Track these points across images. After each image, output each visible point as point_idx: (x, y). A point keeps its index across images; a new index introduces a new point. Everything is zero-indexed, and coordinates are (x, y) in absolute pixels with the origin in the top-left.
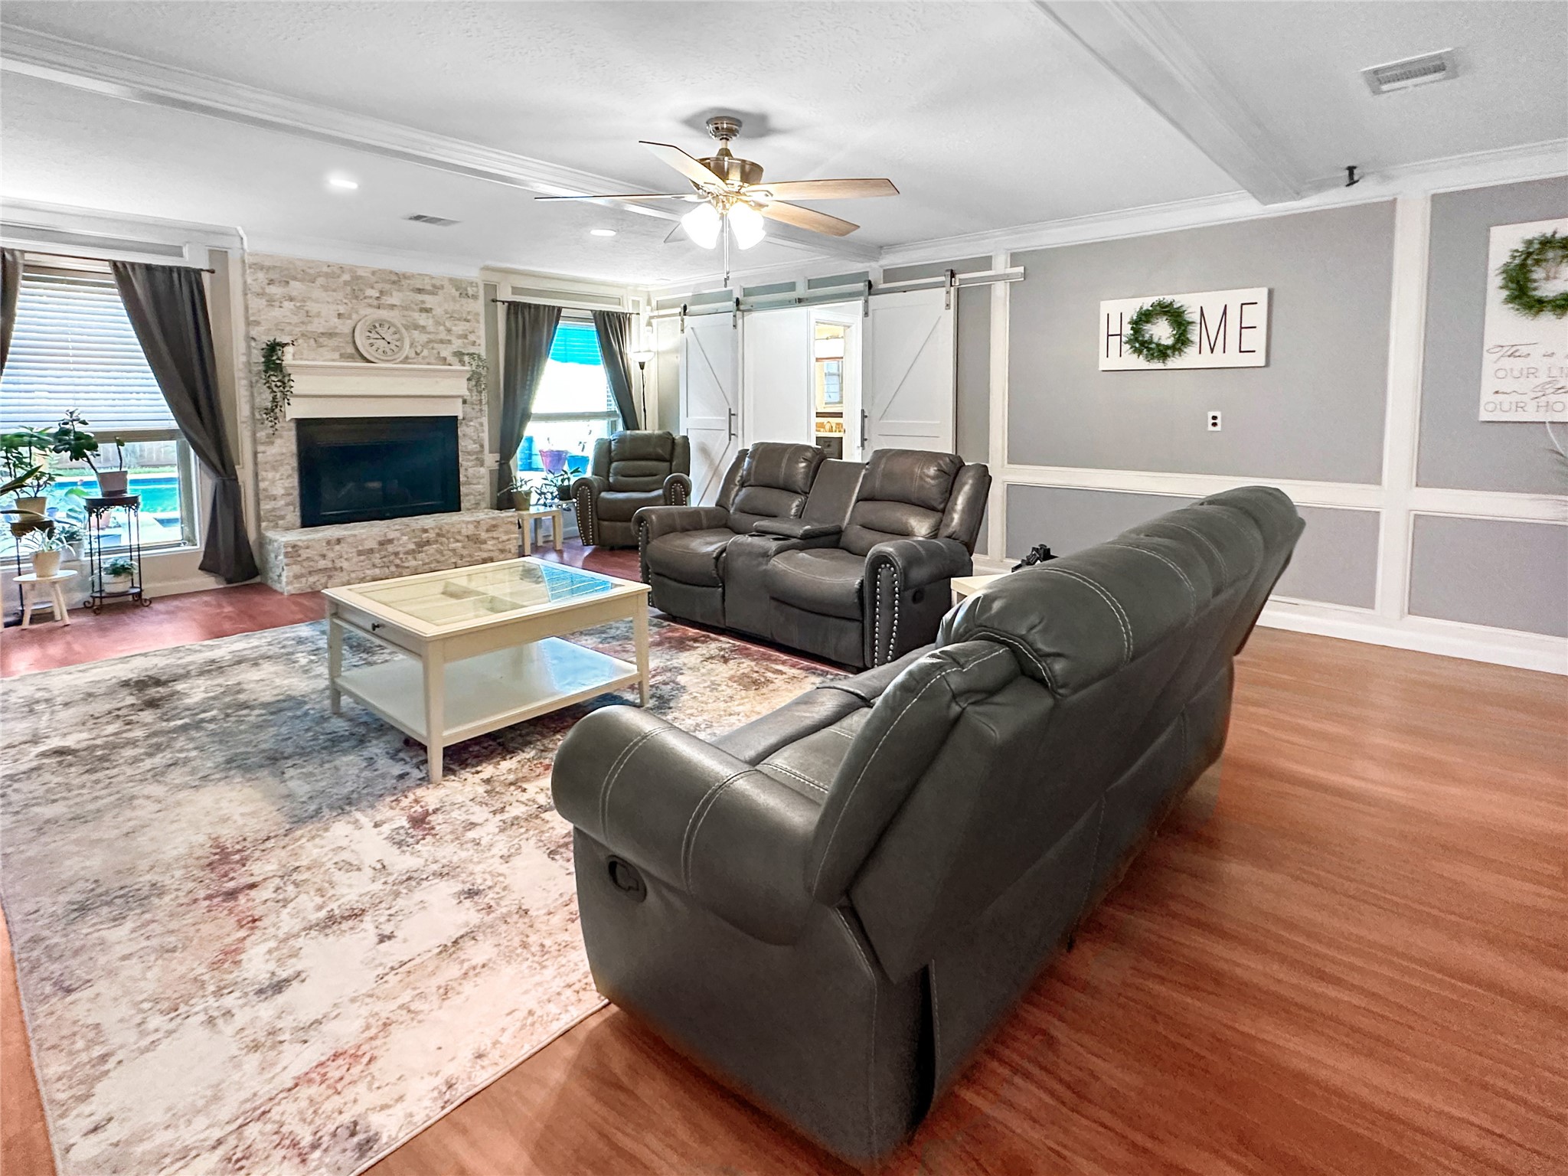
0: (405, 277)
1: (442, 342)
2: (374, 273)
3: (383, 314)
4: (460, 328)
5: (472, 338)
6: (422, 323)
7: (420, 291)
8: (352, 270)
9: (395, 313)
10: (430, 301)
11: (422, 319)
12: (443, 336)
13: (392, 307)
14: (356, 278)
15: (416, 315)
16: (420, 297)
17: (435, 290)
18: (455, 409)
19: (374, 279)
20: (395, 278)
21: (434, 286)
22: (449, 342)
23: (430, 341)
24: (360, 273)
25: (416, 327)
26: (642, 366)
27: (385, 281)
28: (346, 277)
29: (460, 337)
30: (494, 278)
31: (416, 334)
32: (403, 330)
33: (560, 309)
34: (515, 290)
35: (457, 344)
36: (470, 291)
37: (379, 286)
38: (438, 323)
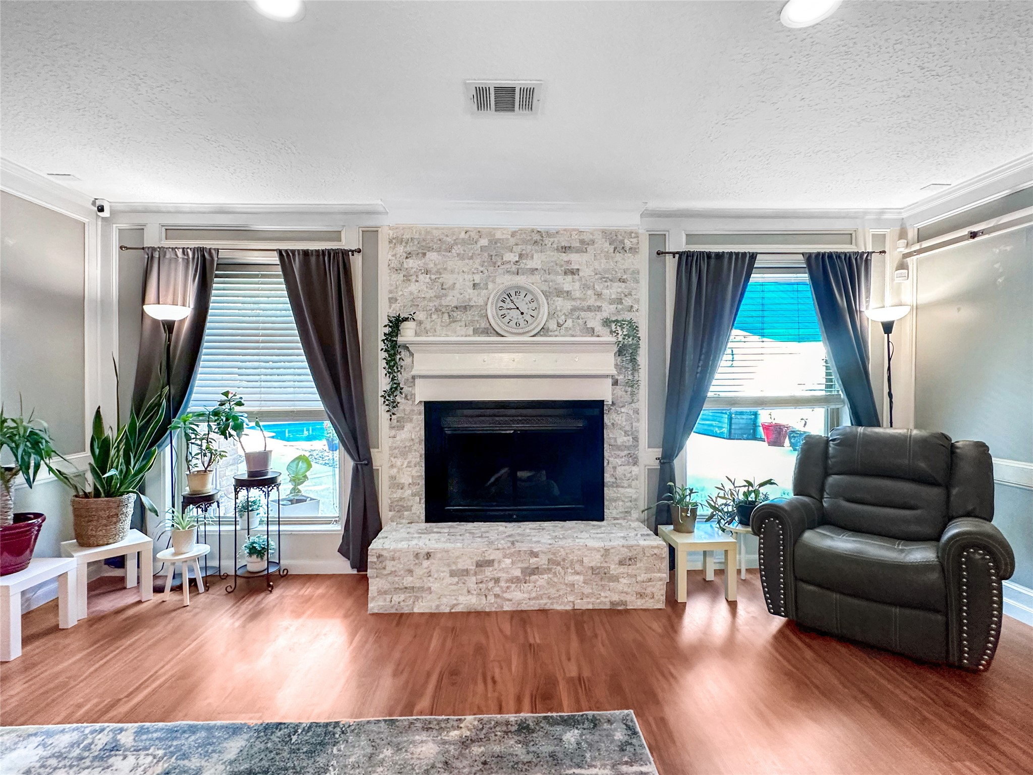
0: (549, 234)
1: (589, 309)
2: (513, 234)
3: (521, 280)
4: (615, 290)
5: (628, 302)
6: (567, 287)
7: (565, 249)
8: (490, 234)
9: (537, 278)
10: (576, 260)
11: (567, 283)
12: (592, 301)
13: (533, 271)
14: (494, 242)
15: (560, 279)
16: (565, 257)
17: (584, 245)
18: (601, 391)
19: (512, 241)
20: (537, 237)
21: (582, 242)
22: (599, 308)
23: (574, 309)
24: (498, 235)
25: (559, 293)
26: (888, 328)
27: (525, 242)
28: (484, 242)
29: (612, 302)
30: (660, 226)
31: (559, 302)
32: (542, 299)
33: (753, 256)
34: (691, 238)
35: (609, 310)
36: (628, 244)
37: (518, 249)
38: (586, 287)
